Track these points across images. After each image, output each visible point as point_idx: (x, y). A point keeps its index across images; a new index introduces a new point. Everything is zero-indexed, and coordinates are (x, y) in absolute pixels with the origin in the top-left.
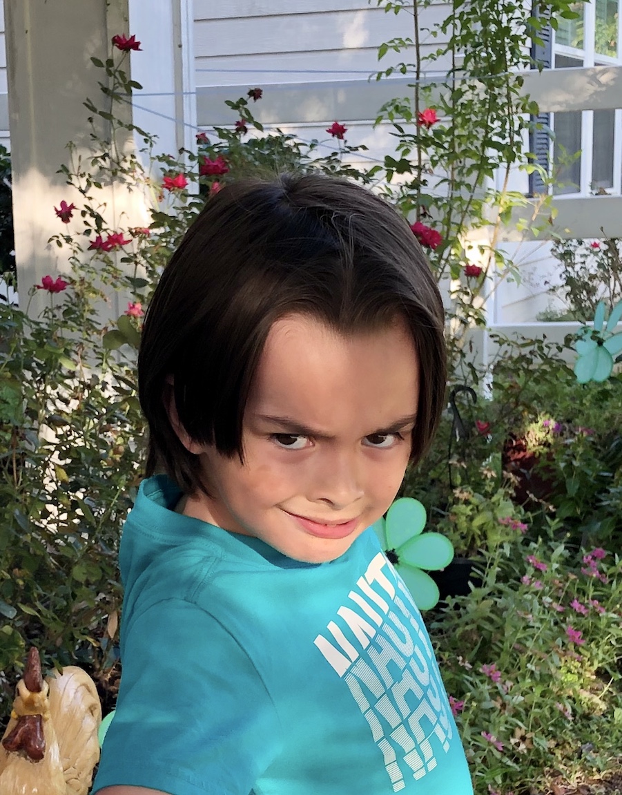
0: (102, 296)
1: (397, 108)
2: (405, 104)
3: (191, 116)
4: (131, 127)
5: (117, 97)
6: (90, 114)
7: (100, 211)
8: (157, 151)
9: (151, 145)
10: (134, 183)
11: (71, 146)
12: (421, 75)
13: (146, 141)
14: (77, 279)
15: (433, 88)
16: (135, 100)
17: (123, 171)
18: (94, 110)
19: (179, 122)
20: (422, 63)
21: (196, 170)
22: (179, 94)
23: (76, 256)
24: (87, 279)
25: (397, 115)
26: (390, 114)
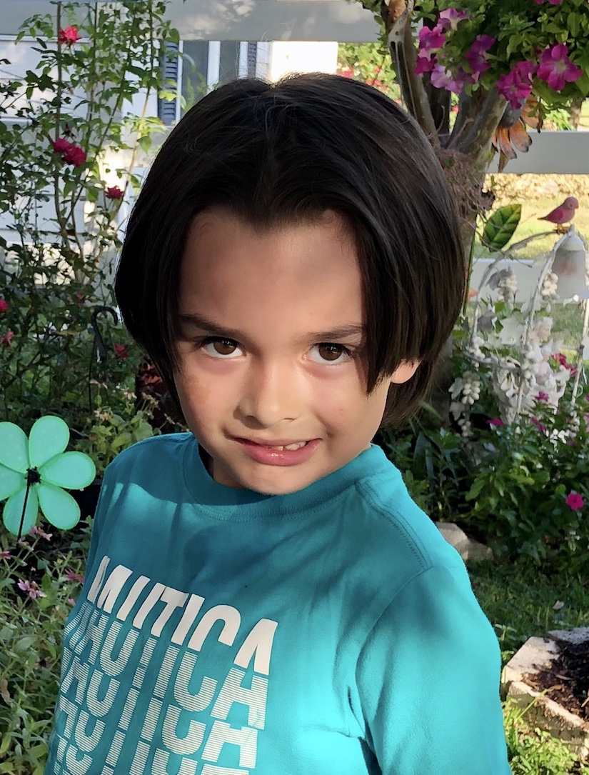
1: (38, 24)
2: (47, 20)
25: (38, 31)
26: (32, 30)
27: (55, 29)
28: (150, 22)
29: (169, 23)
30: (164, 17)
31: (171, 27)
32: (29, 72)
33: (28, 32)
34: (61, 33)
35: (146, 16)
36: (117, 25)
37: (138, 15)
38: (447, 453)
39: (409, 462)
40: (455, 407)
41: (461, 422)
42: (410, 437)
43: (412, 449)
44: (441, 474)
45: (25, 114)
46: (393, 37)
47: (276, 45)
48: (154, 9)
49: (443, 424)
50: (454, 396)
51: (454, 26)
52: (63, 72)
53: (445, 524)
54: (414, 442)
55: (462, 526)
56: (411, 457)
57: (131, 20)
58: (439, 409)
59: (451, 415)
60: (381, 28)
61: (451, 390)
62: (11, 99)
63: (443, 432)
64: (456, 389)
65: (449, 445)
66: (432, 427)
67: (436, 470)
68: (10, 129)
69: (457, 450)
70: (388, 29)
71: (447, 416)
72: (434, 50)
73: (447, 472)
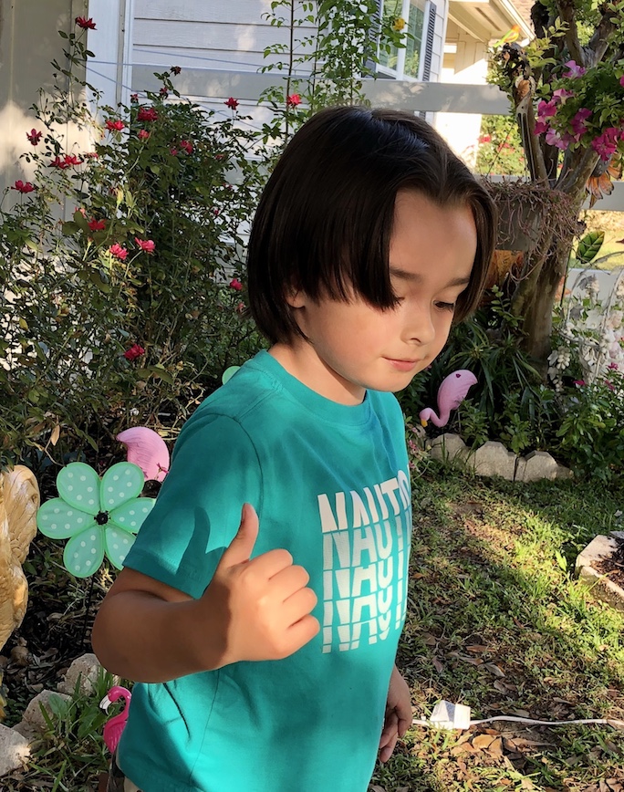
0: (58, 200)
1: (274, 93)
2: (280, 90)
3: (127, 80)
4: (84, 84)
5: (76, 61)
6: (56, 71)
7: (59, 140)
8: (102, 102)
9: (98, 99)
10: (83, 123)
11: (41, 91)
12: (293, 73)
13: (94, 95)
14: (40, 187)
15: (300, 83)
16: (88, 65)
17: (76, 115)
18: (59, 69)
19: (119, 84)
20: (293, 63)
21: (128, 120)
22: (120, 64)
23: (41, 170)
24: (47, 187)
25: (274, 99)
26: (269, 96)
27: (285, 96)
28: (351, 95)
29: (363, 96)
30: (361, 92)
31: (365, 98)
32: (264, 125)
33: (266, 99)
34: (288, 98)
35: (349, 90)
36: (328, 95)
37: (343, 89)
38: (544, 403)
39: (518, 408)
40: (551, 371)
41: (555, 381)
42: (519, 391)
43: (520, 399)
44: (539, 417)
45: (260, 153)
46: (519, 110)
47: (438, 114)
48: (354, 86)
49: (543, 382)
50: (551, 363)
51: (563, 101)
52: (290, 127)
53: (541, 453)
54: (521, 394)
55: (553, 454)
56: (519, 404)
57: (338, 92)
58: (541, 372)
59: (549, 376)
60: (510, 104)
61: (549, 359)
62: (251, 143)
63: (542, 388)
64: (553, 358)
65: (546, 398)
66: (535, 384)
67: (536, 414)
68: (250, 164)
69: (552, 401)
70: (517, 105)
71: (546, 376)
72: (549, 118)
73: (544, 416)
